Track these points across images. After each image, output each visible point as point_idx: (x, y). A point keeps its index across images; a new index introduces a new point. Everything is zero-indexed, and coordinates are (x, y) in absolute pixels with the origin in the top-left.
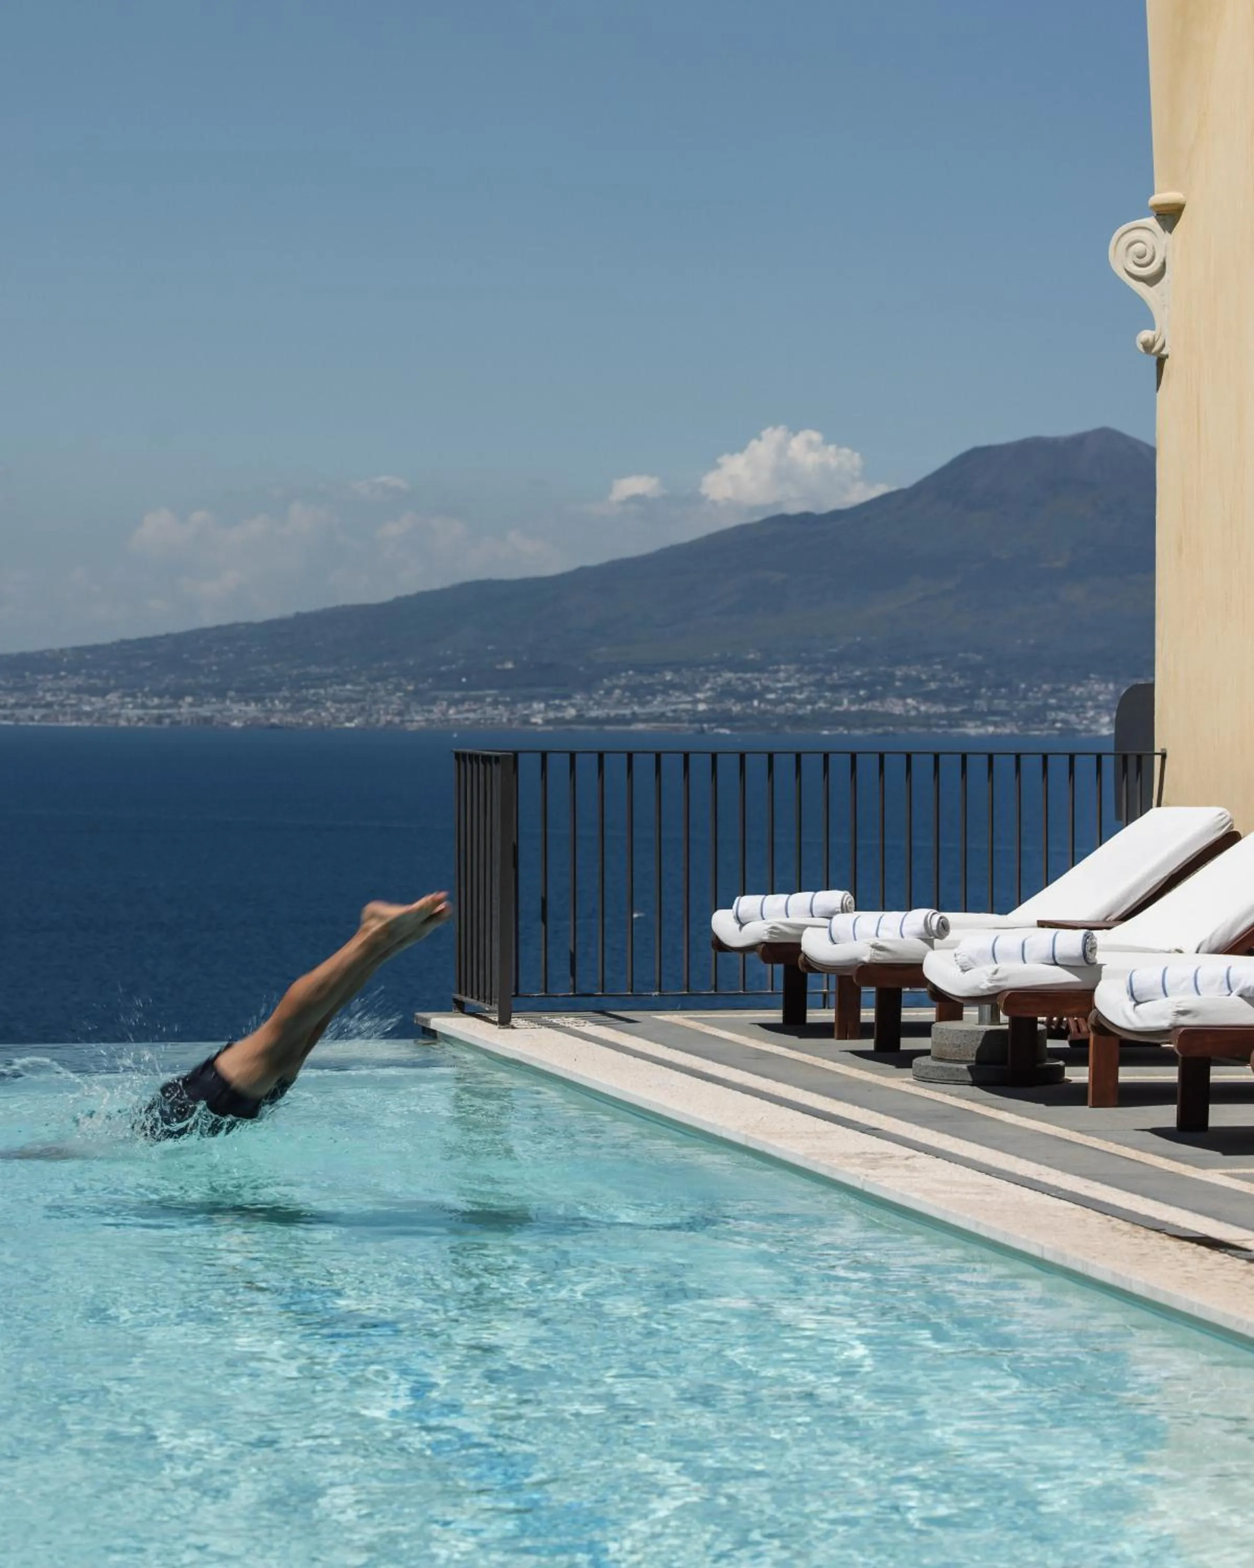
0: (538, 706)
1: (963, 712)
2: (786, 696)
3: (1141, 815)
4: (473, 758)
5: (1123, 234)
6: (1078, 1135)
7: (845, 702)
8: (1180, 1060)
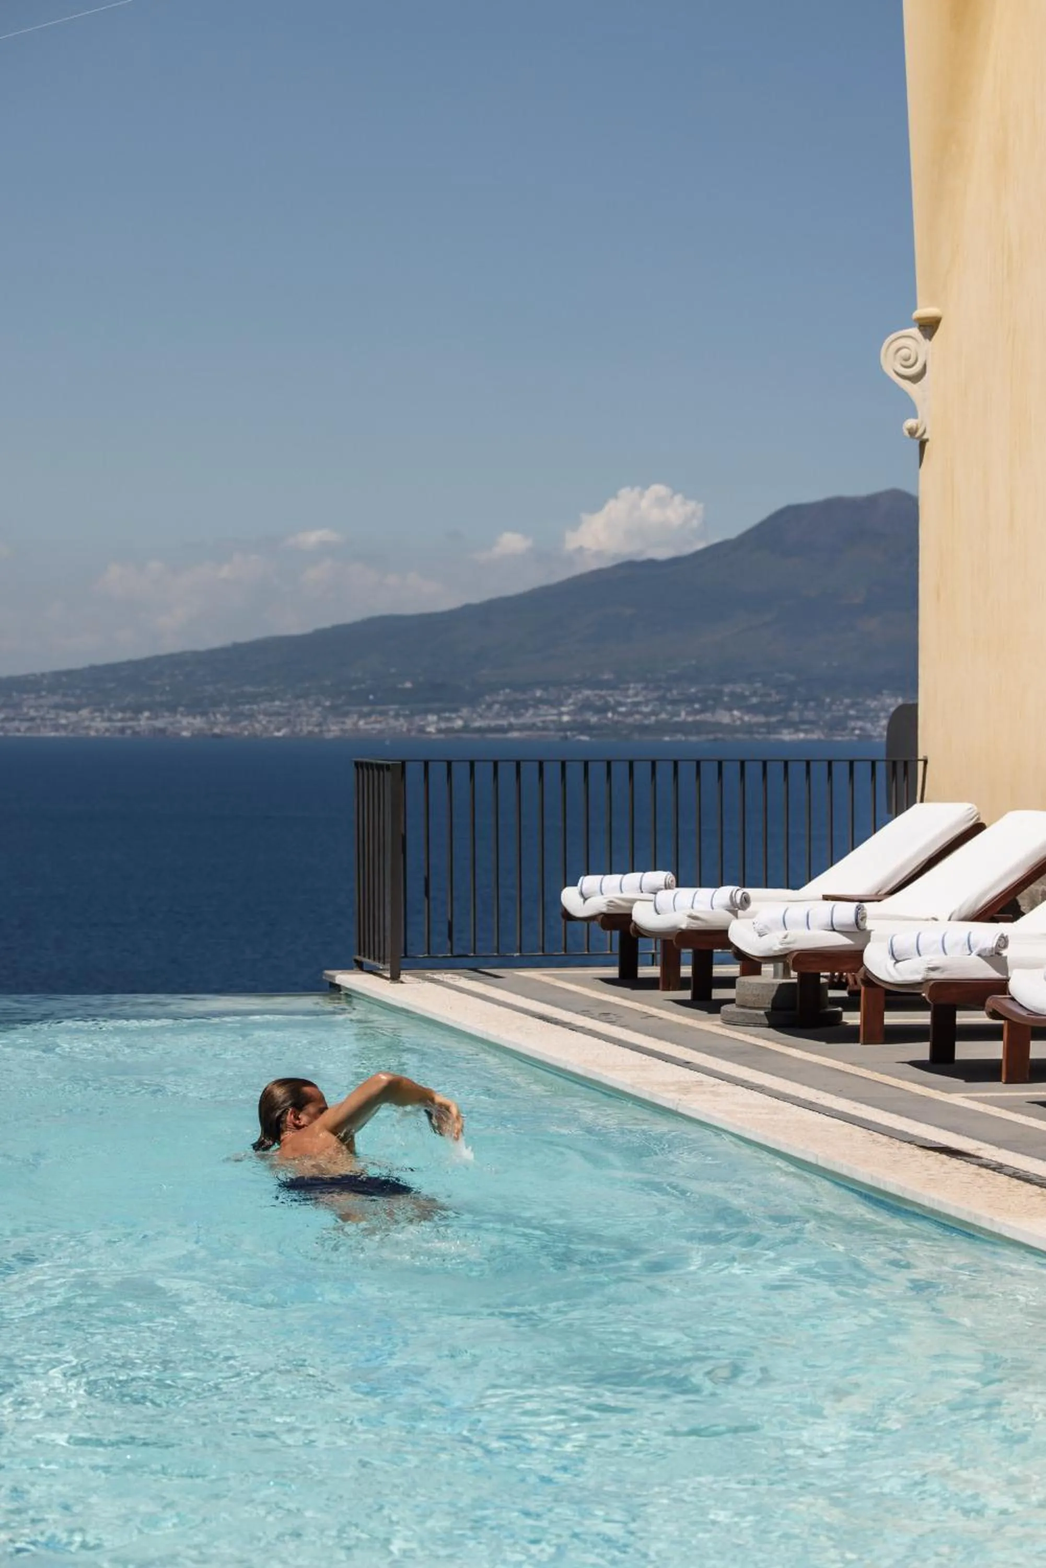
0: (432, 718)
1: (780, 722)
2: (635, 709)
3: (907, 809)
4: (369, 766)
5: (893, 341)
6: (850, 1066)
7: (683, 714)
8: (932, 1007)
